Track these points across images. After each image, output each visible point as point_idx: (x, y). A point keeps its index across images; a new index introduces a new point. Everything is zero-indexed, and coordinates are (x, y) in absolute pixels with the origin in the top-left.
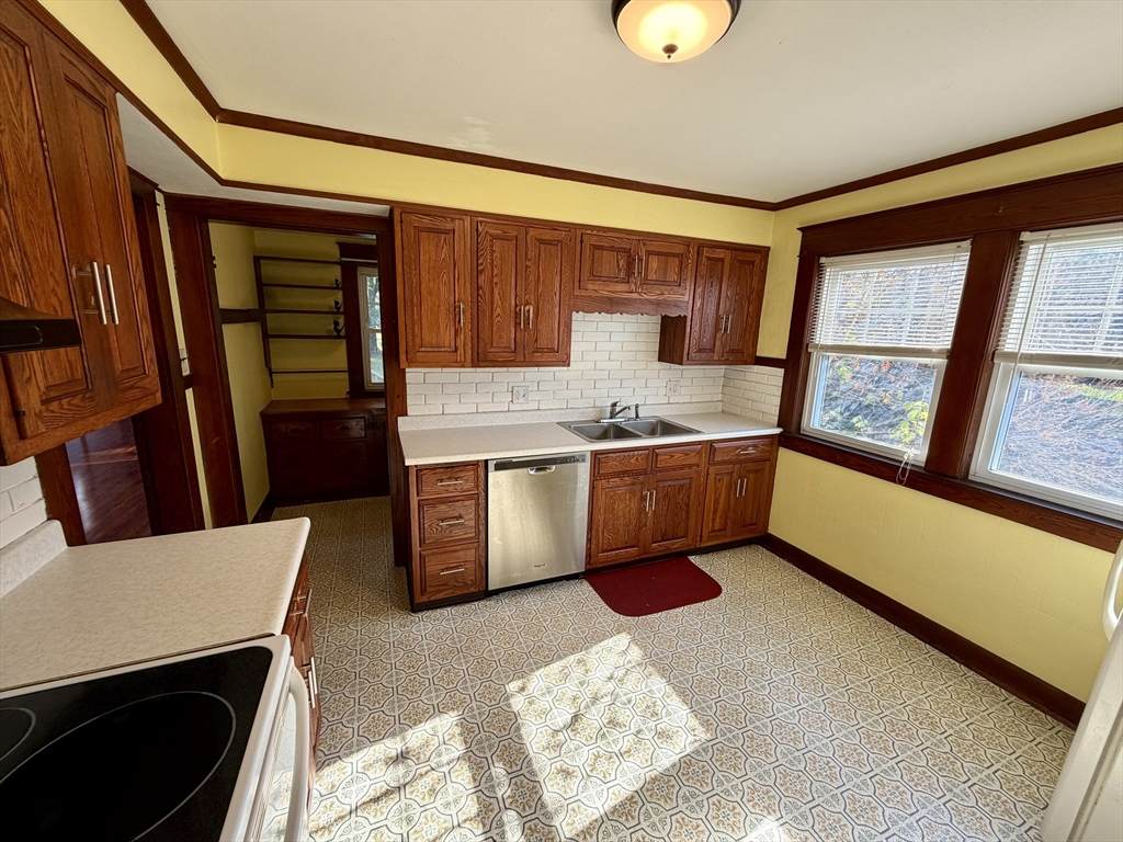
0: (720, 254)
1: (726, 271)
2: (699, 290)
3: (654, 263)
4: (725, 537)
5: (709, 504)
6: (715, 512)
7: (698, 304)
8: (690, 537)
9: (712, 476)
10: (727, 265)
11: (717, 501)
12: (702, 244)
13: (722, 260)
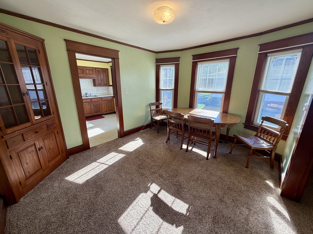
0: (99, 70)
1: (101, 72)
2: (97, 75)
3: (87, 71)
4: (107, 112)
5: (103, 107)
6: (105, 108)
7: (97, 77)
8: (101, 112)
9: (103, 103)
10: (101, 71)
11: (105, 106)
12: (96, 68)
13: (100, 70)
